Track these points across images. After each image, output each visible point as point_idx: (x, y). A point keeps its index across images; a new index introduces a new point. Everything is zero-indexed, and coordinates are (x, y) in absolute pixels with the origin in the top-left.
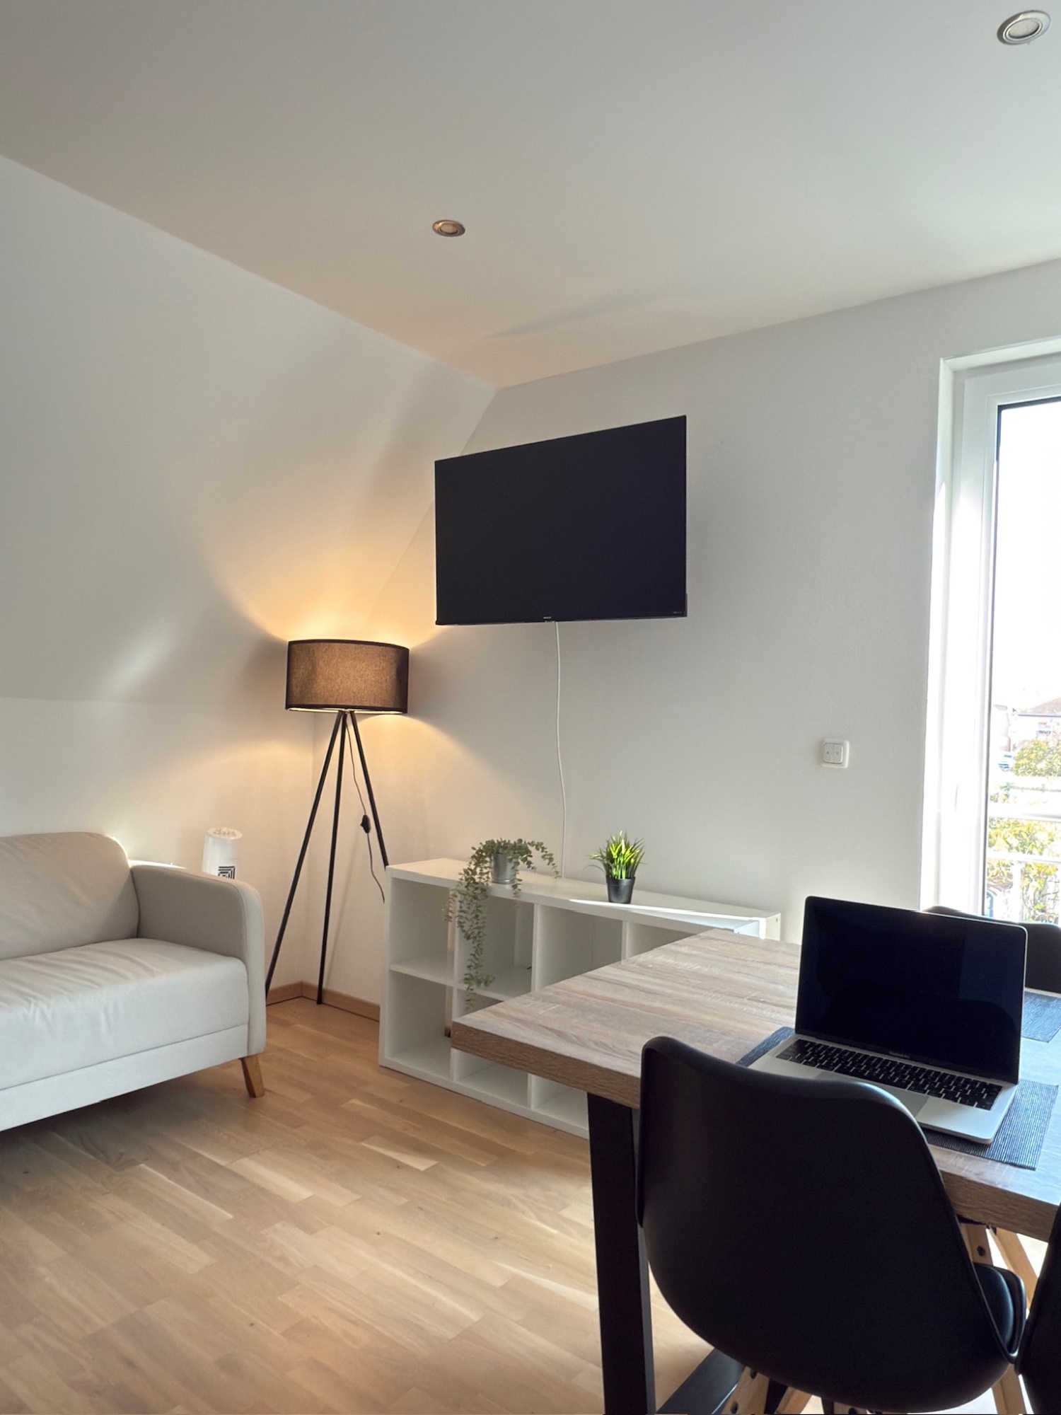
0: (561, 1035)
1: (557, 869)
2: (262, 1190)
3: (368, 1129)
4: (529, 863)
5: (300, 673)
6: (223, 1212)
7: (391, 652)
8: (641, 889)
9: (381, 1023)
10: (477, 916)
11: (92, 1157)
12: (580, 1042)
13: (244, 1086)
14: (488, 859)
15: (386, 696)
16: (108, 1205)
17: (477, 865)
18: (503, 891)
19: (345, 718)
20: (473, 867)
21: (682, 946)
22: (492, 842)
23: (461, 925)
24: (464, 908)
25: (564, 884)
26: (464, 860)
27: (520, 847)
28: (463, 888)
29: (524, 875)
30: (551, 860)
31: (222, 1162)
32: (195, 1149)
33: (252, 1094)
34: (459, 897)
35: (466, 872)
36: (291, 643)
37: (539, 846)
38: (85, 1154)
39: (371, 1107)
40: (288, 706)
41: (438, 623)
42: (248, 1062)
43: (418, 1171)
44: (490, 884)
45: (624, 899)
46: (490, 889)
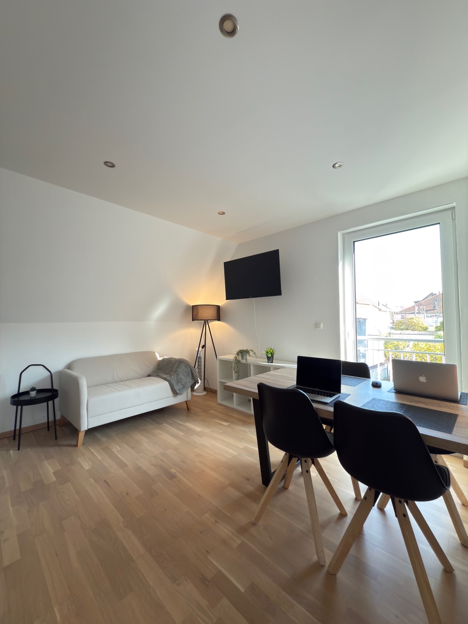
0: (246, 386)
1: (257, 356)
2: (190, 429)
3: (215, 417)
4: (249, 355)
5: (195, 313)
6: (181, 433)
7: (215, 307)
8: (274, 360)
9: (218, 394)
10: (238, 367)
11: (153, 422)
12: (250, 388)
13: (187, 408)
14: (240, 354)
15: (215, 318)
16: (157, 431)
17: (237, 356)
18: (244, 361)
19: (206, 322)
20: (236, 356)
21: (279, 370)
22: (241, 350)
23: (234, 369)
24: (235, 366)
25: (258, 359)
26: (234, 355)
27: (247, 351)
28: (234, 361)
29: (248, 357)
30: (255, 354)
31: (182, 423)
32: (175, 421)
33: (188, 409)
34: (234, 363)
35: (235, 357)
36: (193, 306)
37: (252, 351)
38: (152, 422)
39: (214, 412)
40: (193, 320)
41: (226, 300)
42: (187, 402)
43: (225, 425)
44: (241, 360)
45: (271, 362)
46: (241, 361)
